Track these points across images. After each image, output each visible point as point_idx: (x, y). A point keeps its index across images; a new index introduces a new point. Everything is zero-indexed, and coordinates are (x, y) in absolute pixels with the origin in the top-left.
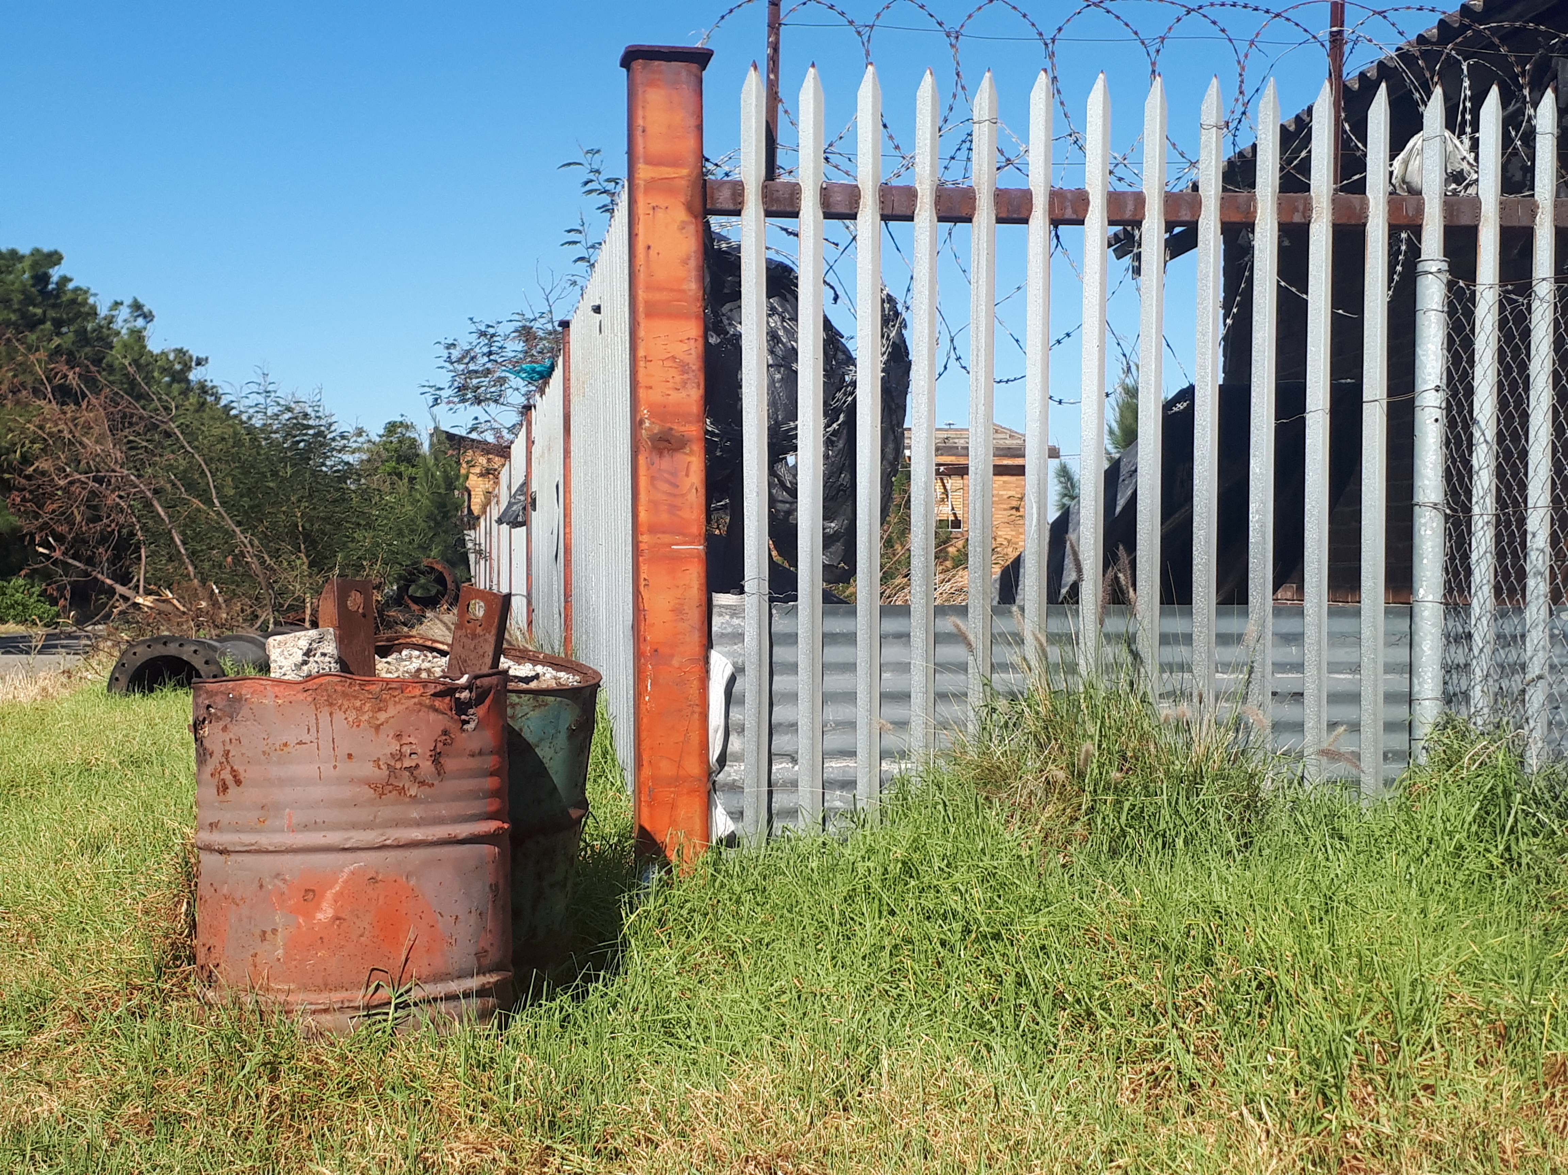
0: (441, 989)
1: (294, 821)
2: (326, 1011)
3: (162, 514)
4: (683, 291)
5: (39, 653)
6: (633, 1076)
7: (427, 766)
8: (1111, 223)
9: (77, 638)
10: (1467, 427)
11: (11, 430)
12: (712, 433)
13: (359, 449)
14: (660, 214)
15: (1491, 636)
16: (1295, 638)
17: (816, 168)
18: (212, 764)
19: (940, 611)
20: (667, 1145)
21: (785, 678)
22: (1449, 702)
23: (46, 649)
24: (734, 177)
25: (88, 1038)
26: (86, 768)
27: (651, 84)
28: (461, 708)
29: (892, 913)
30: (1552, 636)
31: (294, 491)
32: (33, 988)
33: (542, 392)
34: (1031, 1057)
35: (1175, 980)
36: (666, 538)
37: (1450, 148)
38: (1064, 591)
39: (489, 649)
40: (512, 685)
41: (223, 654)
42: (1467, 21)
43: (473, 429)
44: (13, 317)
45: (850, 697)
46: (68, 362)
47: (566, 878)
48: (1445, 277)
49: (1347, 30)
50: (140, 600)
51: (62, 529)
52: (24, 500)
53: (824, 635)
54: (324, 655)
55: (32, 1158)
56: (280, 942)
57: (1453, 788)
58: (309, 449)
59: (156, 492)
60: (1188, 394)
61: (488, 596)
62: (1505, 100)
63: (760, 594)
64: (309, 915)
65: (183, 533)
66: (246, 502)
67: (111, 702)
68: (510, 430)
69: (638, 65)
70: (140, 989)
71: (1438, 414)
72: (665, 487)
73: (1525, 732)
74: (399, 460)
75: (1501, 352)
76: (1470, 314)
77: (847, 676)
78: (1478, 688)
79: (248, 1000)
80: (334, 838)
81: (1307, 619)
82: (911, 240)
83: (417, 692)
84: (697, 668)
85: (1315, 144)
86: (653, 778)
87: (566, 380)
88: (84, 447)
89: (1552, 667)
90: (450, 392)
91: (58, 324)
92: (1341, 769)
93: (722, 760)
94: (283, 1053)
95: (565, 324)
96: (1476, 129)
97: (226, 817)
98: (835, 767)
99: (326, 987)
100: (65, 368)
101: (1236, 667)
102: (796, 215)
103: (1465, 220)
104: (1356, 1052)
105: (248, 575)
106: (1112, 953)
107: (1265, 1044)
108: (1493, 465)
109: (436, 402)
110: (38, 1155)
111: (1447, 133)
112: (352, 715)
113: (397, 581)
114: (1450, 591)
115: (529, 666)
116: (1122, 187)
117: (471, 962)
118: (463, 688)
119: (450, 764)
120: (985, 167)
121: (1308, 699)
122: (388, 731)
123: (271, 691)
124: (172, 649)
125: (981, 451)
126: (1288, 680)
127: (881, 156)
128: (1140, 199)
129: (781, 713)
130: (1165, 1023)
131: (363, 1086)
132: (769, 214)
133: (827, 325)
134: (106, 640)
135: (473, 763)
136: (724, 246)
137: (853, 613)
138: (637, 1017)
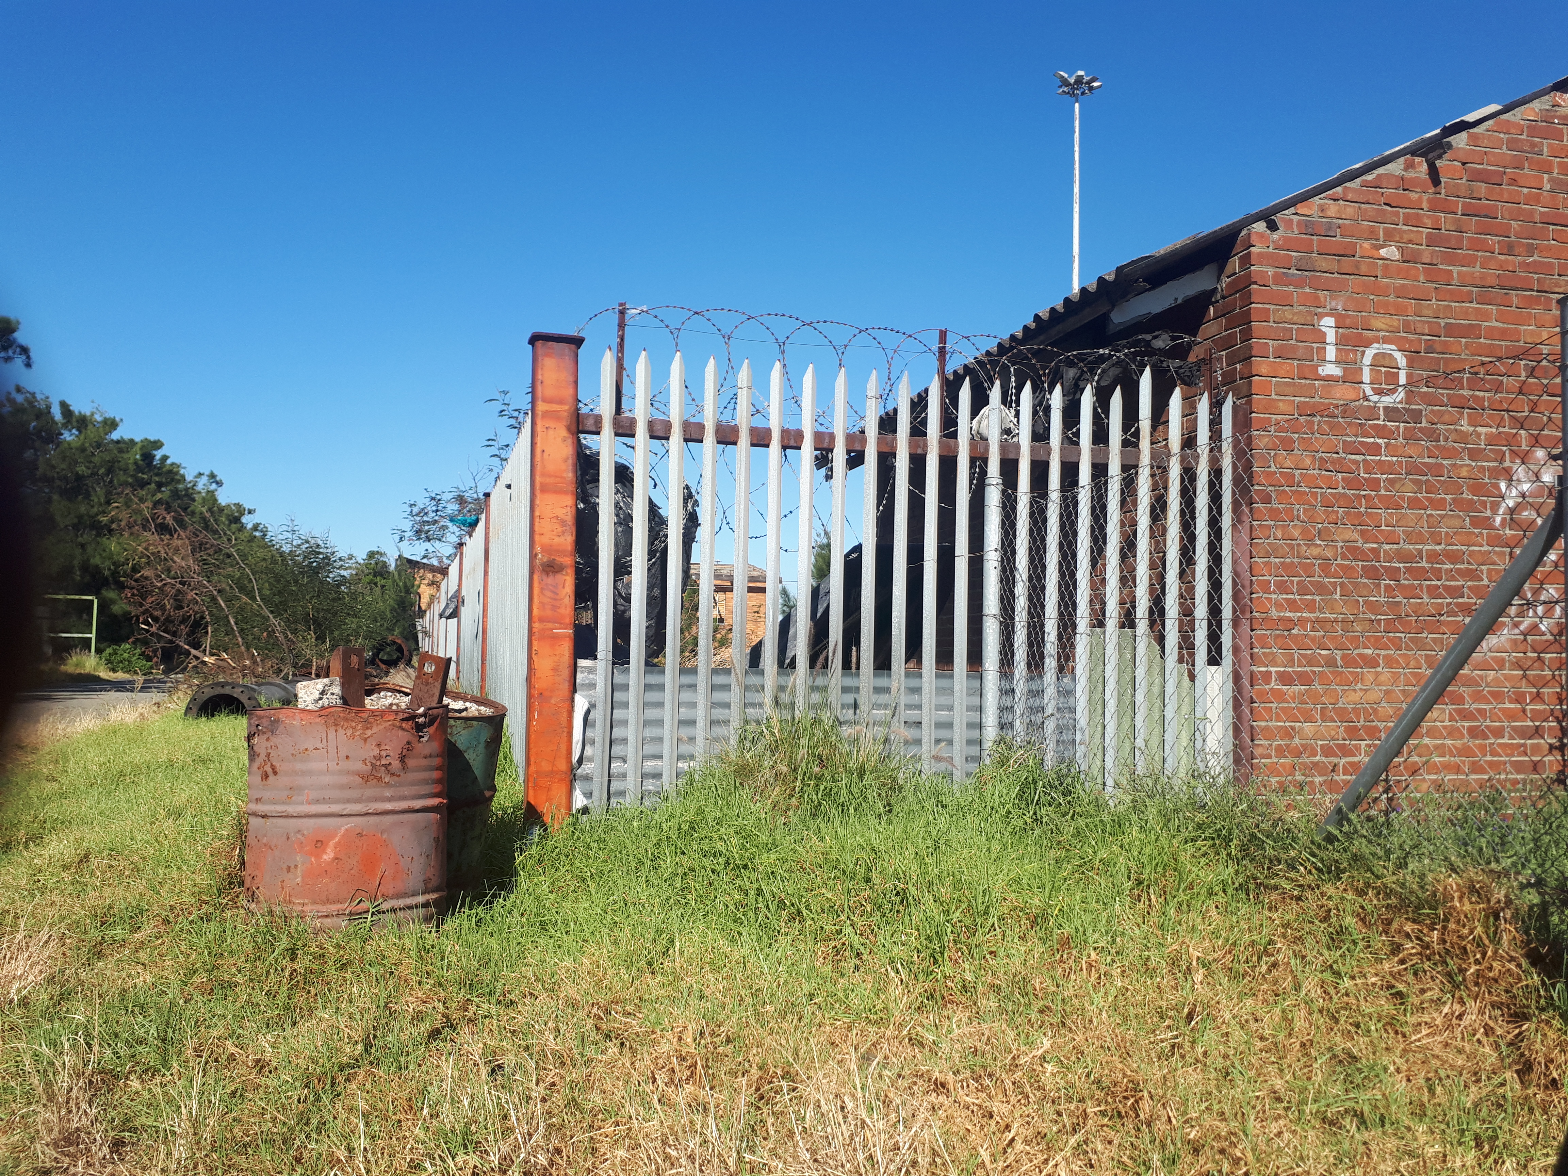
0: (401, 903)
1: (310, 798)
2: (327, 916)
3: (223, 605)
4: (564, 478)
5: (140, 691)
6: (521, 955)
7: (396, 764)
8: (816, 449)
9: (165, 682)
10: (1012, 572)
11: (126, 550)
12: (579, 563)
13: (350, 568)
14: (551, 432)
15: (1025, 691)
16: (917, 690)
17: (646, 409)
18: (258, 762)
19: (715, 671)
20: (543, 997)
21: (620, 711)
22: (1002, 728)
23: (143, 689)
24: (596, 412)
25: (171, 934)
26: (171, 764)
27: (547, 355)
28: (419, 728)
29: (683, 853)
30: (1058, 692)
31: (308, 593)
32: (134, 903)
33: (471, 536)
34: (765, 939)
35: (849, 891)
36: (550, 625)
37: (1004, 415)
38: (787, 661)
39: (437, 692)
40: (450, 714)
41: (260, 693)
42: (1014, 344)
43: (424, 557)
44: (130, 480)
45: (660, 723)
46: (166, 509)
47: (481, 835)
48: (1001, 487)
49: (948, 346)
50: (206, 659)
51: (157, 613)
52: (133, 595)
53: (645, 686)
54: (333, 694)
55: (132, 1011)
56: (299, 872)
57: (1004, 778)
58: (319, 567)
59: (219, 591)
60: (858, 549)
61: (436, 660)
62: (1034, 389)
63: (607, 660)
64: (318, 856)
65: (235, 618)
66: (277, 599)
67: (186, 723)
68: (448, 558)
69: (539, 344)
70: (206, 903)
71: (996, 564)
72: (549, 594)
73: (1044, 746)
74: (376, 574)
75: (1031, 530)
76: (1014, 509)
77: (658, 710)
78: (1018, 721)
79: (277, 910)
80: (335, 808)
81: (924, 679)
82: (701, 454)
83: (392, 718)
84: (566, 705)
85: (929, 410)
86: (536, 772)
87: (487, 528)
88: (174, 562)
89: (1059, 709)
90: (410, 534)
91: (160, 485)
92: (943, 766)
93: (580, 761)
94: (300, 943)
95: (487, 495)
96: (1018, 405)
97: (266, 795)
98: (649, 765)
99: (328, 901)
100: (164, 513)
101: (886, 707)
102: (633, 436)
103: (1012, 456)
104: (952, 932)
105: (276, 644)
106: (813, 876)
107: (901, 928)
108: (1026, 594)
109: (401, 540)
110: (136, 1010)
111: (1002, 407)
112: (349, 732)
113: (372, 649)
114: (1003, 665)
115: (461, 702)
116: (822, 429)
117: (421, 887)
118: (421, 716)
119: (411, 763)
120: (745, 413)
121: (924, 725)
122: (372, 742)
123: (298, 716)
124: (227, 690)
125: (741, 578)
126: (912, 715)
127: (684, 405)
128: (832, 437)
129: (617, 732)
130: (843, 917)
131: (350, 963)
132: (617, 434)
133: (651, 501)
134: (183, 683)
135: (425, 762)
136: (588, 452)
137: (663, 672)
138: (524, 920)
